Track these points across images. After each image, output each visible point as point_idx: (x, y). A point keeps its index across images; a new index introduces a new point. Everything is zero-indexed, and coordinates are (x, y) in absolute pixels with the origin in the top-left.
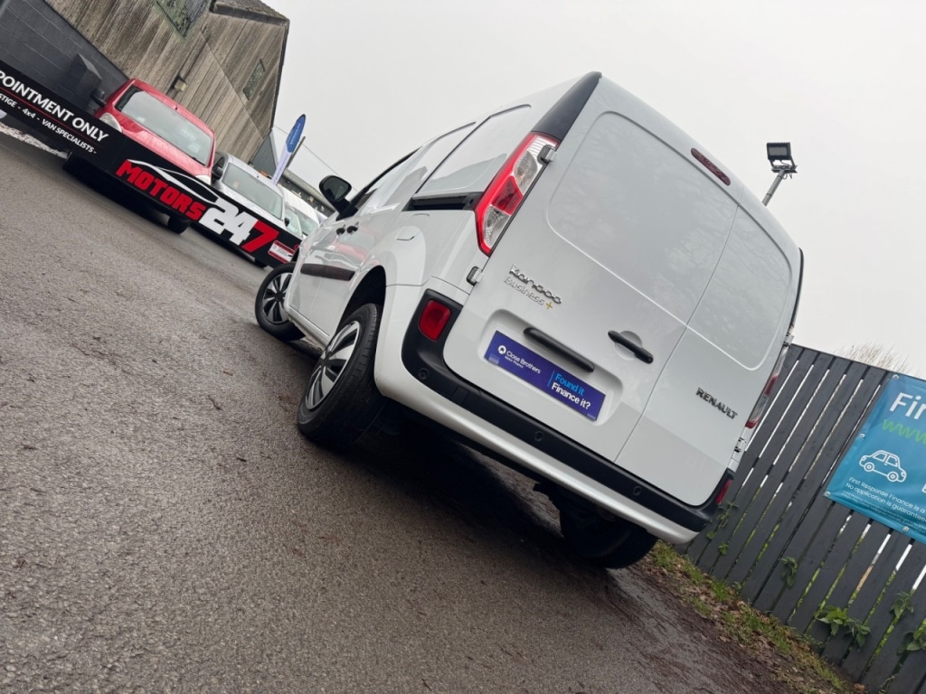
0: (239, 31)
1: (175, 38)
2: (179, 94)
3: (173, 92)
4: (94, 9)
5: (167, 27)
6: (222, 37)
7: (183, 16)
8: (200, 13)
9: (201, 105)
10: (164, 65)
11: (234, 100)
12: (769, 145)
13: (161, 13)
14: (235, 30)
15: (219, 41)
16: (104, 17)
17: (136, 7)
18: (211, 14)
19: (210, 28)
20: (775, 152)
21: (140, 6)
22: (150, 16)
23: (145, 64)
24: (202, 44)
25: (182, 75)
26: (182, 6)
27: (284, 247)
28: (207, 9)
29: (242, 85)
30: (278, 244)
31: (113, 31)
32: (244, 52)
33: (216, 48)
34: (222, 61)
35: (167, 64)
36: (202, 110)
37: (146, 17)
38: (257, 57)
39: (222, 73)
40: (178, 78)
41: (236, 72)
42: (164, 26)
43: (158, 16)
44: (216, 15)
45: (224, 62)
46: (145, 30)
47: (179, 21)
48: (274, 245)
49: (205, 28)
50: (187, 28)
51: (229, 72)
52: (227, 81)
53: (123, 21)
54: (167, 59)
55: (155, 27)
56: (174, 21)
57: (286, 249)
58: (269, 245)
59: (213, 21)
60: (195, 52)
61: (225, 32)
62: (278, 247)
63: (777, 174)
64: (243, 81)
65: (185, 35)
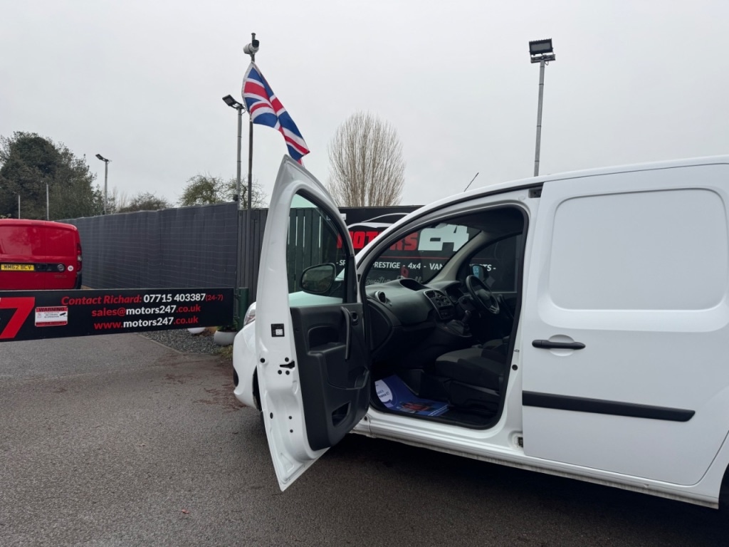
12: (531, 44)
20: (536, 48)
27: (49, 310)
30: (41, 310)
48: (37, 314)
57: (54, 310)
58: (32, 316)
62: (43, 314)
63: (538, 64)
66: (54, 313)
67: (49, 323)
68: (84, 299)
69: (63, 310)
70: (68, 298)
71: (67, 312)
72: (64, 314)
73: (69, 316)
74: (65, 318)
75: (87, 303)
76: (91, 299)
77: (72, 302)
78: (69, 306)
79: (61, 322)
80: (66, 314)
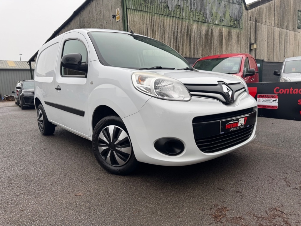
0: (273, 7)
1: (235, 32)
2: (257, 50)
3: (253, 52)
4: (182, 45)
5: (227, 30)
6: (264, 15)
7: (233, 21)
8: (241, 14)
9: (275, 48)
10: (237, 44)
11: (295, 35)
13: (219, 27)
14: (270, 8)
15: (264, 18)
16: (190, 45)
17: (204, 32)
18: (249, 11)
19: (253, 16)
21: (206, 31)
22: (214, 31)
23: (227, 49)
24: (254, 24)
25: (253, 42)
26: (228, 18)
27: (266, 97)
28: (245, 10)
29: (295, 26)
30: (260, 97)
31: (199, 47)
32: (284, 13)
33: (264, 21)
34: (273, 25)
35: (239, 43)
36: (278, 49)
37: (212, 33)
38: (294, 11)
39: (277, 29)
40: (251, 44)
41: (285, 24)
42: (225, 31)
43: (218, 29)
44: (253, 10)
45: (274, 24)
46: (216, 38)
47: (232, 23)
49: (250, 18)
50: (239, 24)
51: (281, 26)
52: (284, 30)
53: (201, 41)
54: (238, 41)
55: (220, 34)
56: (229, 25)
59: (253, 13)
60: (253, 30)
61: (264, 12)
64: (294, 25)
65: (240, 27)
66: (269, 99)
67: (265, 106)
68: (291, 89)
69: (275, 98)
70: (279, 88)
71: (277, 99)
72: (276, 100)
73: (279, 103)
74: (276, 104)
75: (294, 93)
76: (297, 90)
77: (281, 91)
78: (279, 94)
79: (273, 107)
80: (277, 101)
